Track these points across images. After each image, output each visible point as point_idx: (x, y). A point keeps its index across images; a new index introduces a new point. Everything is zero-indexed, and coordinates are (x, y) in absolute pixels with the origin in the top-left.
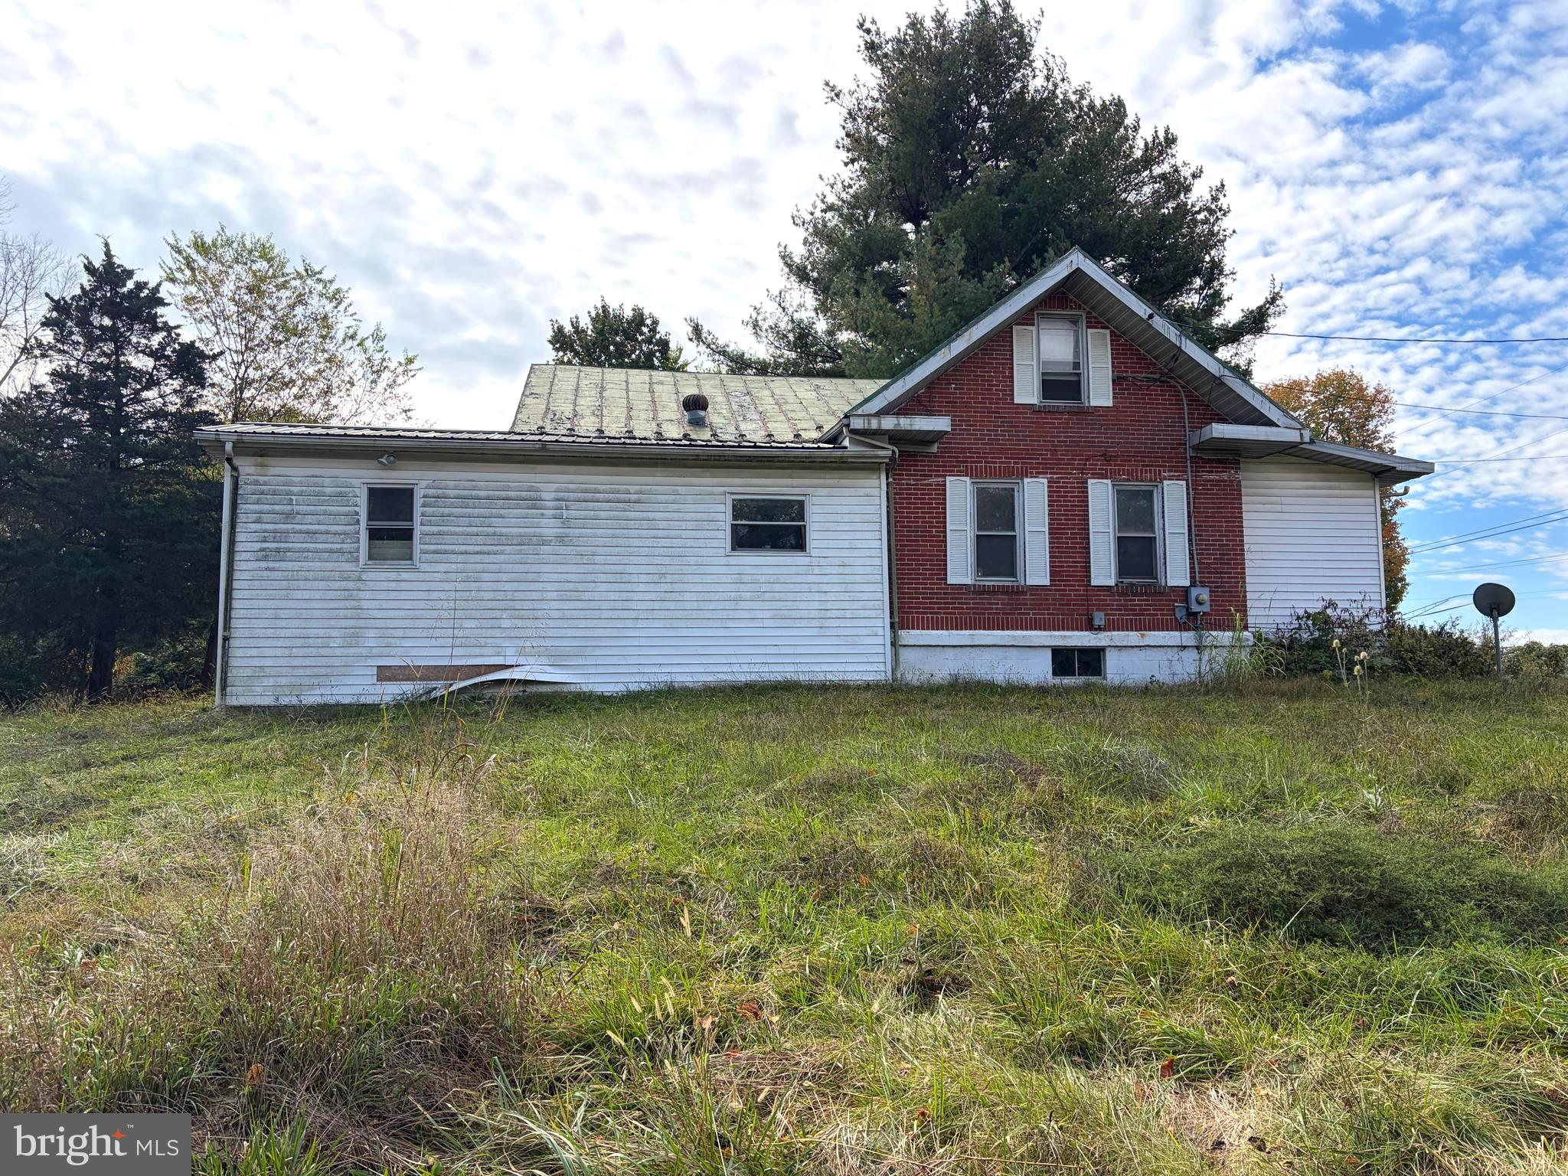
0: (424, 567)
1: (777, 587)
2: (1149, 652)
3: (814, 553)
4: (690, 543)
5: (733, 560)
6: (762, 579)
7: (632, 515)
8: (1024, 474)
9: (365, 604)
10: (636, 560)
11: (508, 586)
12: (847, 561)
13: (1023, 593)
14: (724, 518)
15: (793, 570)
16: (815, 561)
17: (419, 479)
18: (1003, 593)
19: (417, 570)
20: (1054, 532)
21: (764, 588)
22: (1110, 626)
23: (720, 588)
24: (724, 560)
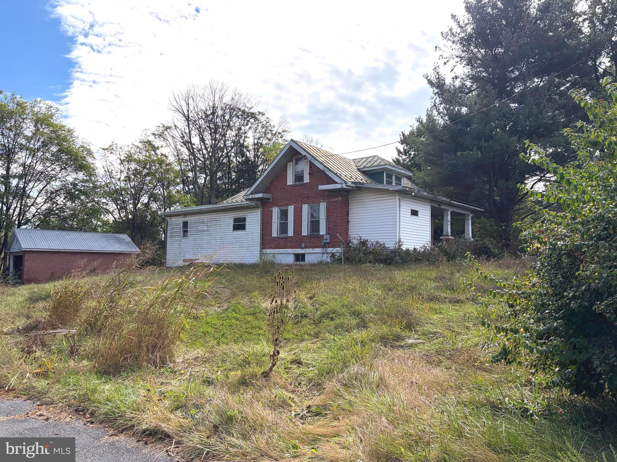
0: (189, 238)
1: (241, 239)
2: (315, 255)
3: (247, 230)
4: (226, 229)
5: (233, 233)
6: (238, 237)
7: (218, 224)
8: (289, 205)
9: (182, 246)
10: (218, 234)
11: (200, 241)
12: (253, 232)
13: (287, 238)
14: (231, 222)
15: (243, 235)
16: (247, 232)
17: (188, 219)
18: (284, 239)
19: (188, 239)
20: (295, 221)
21: (238, 240)
22: (306, 247)
23: (231, 240)
24: (231, 233)
